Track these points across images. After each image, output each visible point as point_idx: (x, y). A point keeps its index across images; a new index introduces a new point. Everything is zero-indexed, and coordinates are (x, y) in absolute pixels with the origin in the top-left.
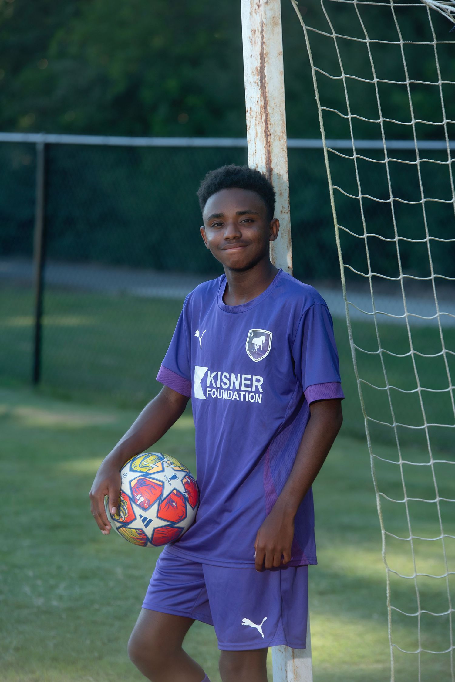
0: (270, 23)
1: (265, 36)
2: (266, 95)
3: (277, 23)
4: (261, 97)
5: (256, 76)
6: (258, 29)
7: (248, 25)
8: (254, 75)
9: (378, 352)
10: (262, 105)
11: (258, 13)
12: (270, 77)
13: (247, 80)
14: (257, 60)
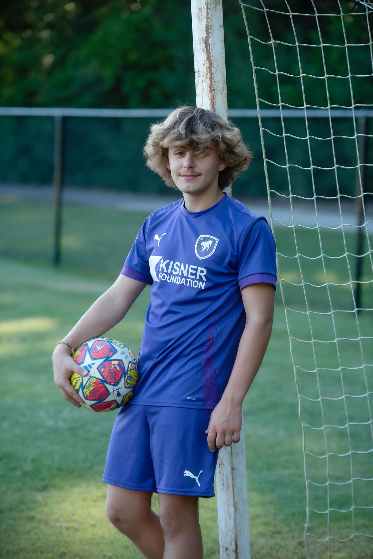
0: (213, 3)
1: (209, 12)
2: (210, 58)
3: (218, 3)
4: (206, 61)
6: (204, 7)
7: (196, 4)
8: (201, 43)
9: (297, 256)
10: (207, 67)
12: (213, 45)
13: (195, 47)
14: (203, 31)
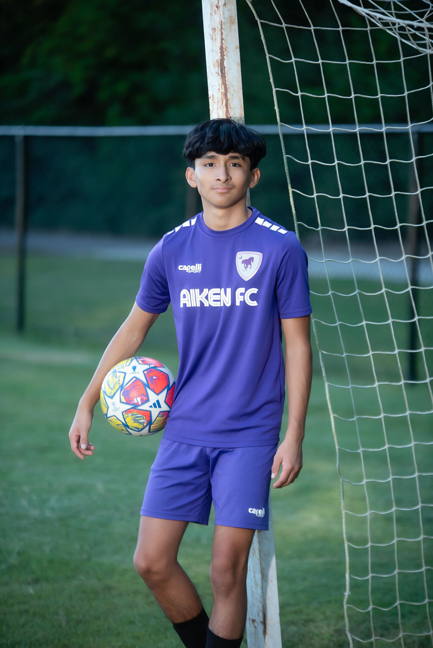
0: (228, 22)
1: (224, 33)
2: (226, 83)
3: (233, 22)
4: (221, 86)
5: (217, 68)
6: (218, 27)
7: (209, 24)
8: (215, 66)
9: (329, 294)
10: (223, 92)
11: (217, 14)
12: (229, 68)
13: (209, 71)
14: (217, 53)
